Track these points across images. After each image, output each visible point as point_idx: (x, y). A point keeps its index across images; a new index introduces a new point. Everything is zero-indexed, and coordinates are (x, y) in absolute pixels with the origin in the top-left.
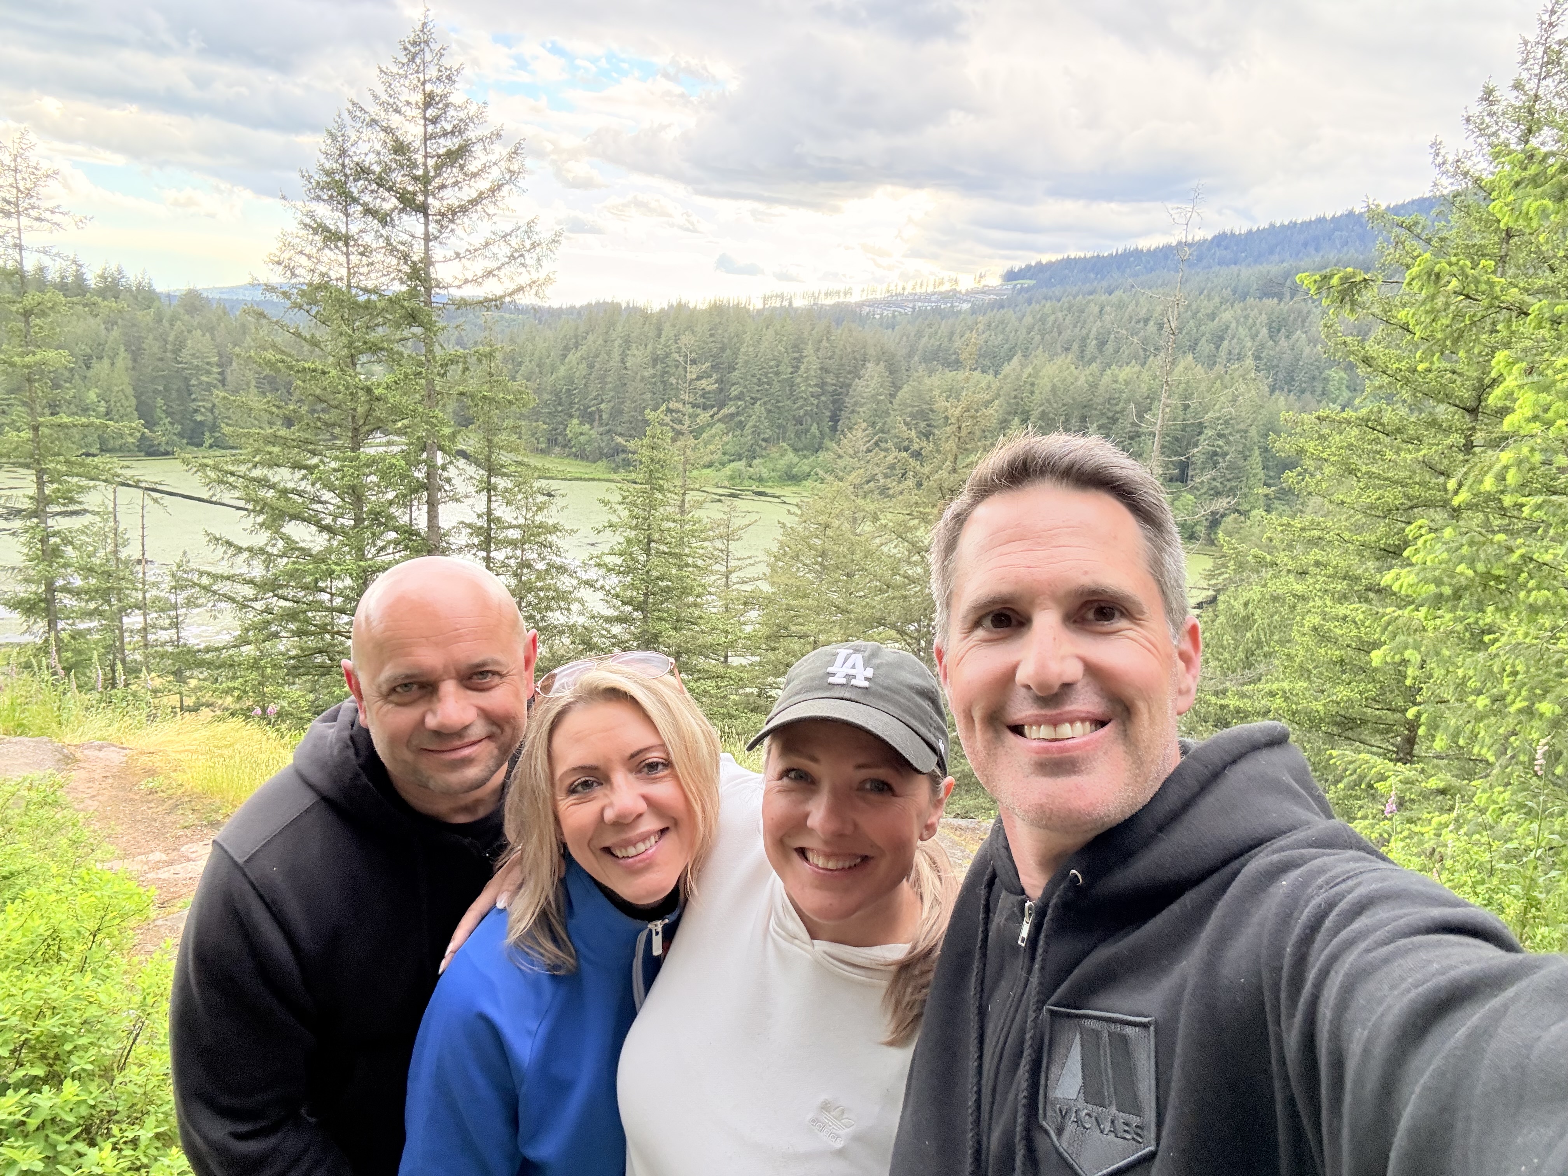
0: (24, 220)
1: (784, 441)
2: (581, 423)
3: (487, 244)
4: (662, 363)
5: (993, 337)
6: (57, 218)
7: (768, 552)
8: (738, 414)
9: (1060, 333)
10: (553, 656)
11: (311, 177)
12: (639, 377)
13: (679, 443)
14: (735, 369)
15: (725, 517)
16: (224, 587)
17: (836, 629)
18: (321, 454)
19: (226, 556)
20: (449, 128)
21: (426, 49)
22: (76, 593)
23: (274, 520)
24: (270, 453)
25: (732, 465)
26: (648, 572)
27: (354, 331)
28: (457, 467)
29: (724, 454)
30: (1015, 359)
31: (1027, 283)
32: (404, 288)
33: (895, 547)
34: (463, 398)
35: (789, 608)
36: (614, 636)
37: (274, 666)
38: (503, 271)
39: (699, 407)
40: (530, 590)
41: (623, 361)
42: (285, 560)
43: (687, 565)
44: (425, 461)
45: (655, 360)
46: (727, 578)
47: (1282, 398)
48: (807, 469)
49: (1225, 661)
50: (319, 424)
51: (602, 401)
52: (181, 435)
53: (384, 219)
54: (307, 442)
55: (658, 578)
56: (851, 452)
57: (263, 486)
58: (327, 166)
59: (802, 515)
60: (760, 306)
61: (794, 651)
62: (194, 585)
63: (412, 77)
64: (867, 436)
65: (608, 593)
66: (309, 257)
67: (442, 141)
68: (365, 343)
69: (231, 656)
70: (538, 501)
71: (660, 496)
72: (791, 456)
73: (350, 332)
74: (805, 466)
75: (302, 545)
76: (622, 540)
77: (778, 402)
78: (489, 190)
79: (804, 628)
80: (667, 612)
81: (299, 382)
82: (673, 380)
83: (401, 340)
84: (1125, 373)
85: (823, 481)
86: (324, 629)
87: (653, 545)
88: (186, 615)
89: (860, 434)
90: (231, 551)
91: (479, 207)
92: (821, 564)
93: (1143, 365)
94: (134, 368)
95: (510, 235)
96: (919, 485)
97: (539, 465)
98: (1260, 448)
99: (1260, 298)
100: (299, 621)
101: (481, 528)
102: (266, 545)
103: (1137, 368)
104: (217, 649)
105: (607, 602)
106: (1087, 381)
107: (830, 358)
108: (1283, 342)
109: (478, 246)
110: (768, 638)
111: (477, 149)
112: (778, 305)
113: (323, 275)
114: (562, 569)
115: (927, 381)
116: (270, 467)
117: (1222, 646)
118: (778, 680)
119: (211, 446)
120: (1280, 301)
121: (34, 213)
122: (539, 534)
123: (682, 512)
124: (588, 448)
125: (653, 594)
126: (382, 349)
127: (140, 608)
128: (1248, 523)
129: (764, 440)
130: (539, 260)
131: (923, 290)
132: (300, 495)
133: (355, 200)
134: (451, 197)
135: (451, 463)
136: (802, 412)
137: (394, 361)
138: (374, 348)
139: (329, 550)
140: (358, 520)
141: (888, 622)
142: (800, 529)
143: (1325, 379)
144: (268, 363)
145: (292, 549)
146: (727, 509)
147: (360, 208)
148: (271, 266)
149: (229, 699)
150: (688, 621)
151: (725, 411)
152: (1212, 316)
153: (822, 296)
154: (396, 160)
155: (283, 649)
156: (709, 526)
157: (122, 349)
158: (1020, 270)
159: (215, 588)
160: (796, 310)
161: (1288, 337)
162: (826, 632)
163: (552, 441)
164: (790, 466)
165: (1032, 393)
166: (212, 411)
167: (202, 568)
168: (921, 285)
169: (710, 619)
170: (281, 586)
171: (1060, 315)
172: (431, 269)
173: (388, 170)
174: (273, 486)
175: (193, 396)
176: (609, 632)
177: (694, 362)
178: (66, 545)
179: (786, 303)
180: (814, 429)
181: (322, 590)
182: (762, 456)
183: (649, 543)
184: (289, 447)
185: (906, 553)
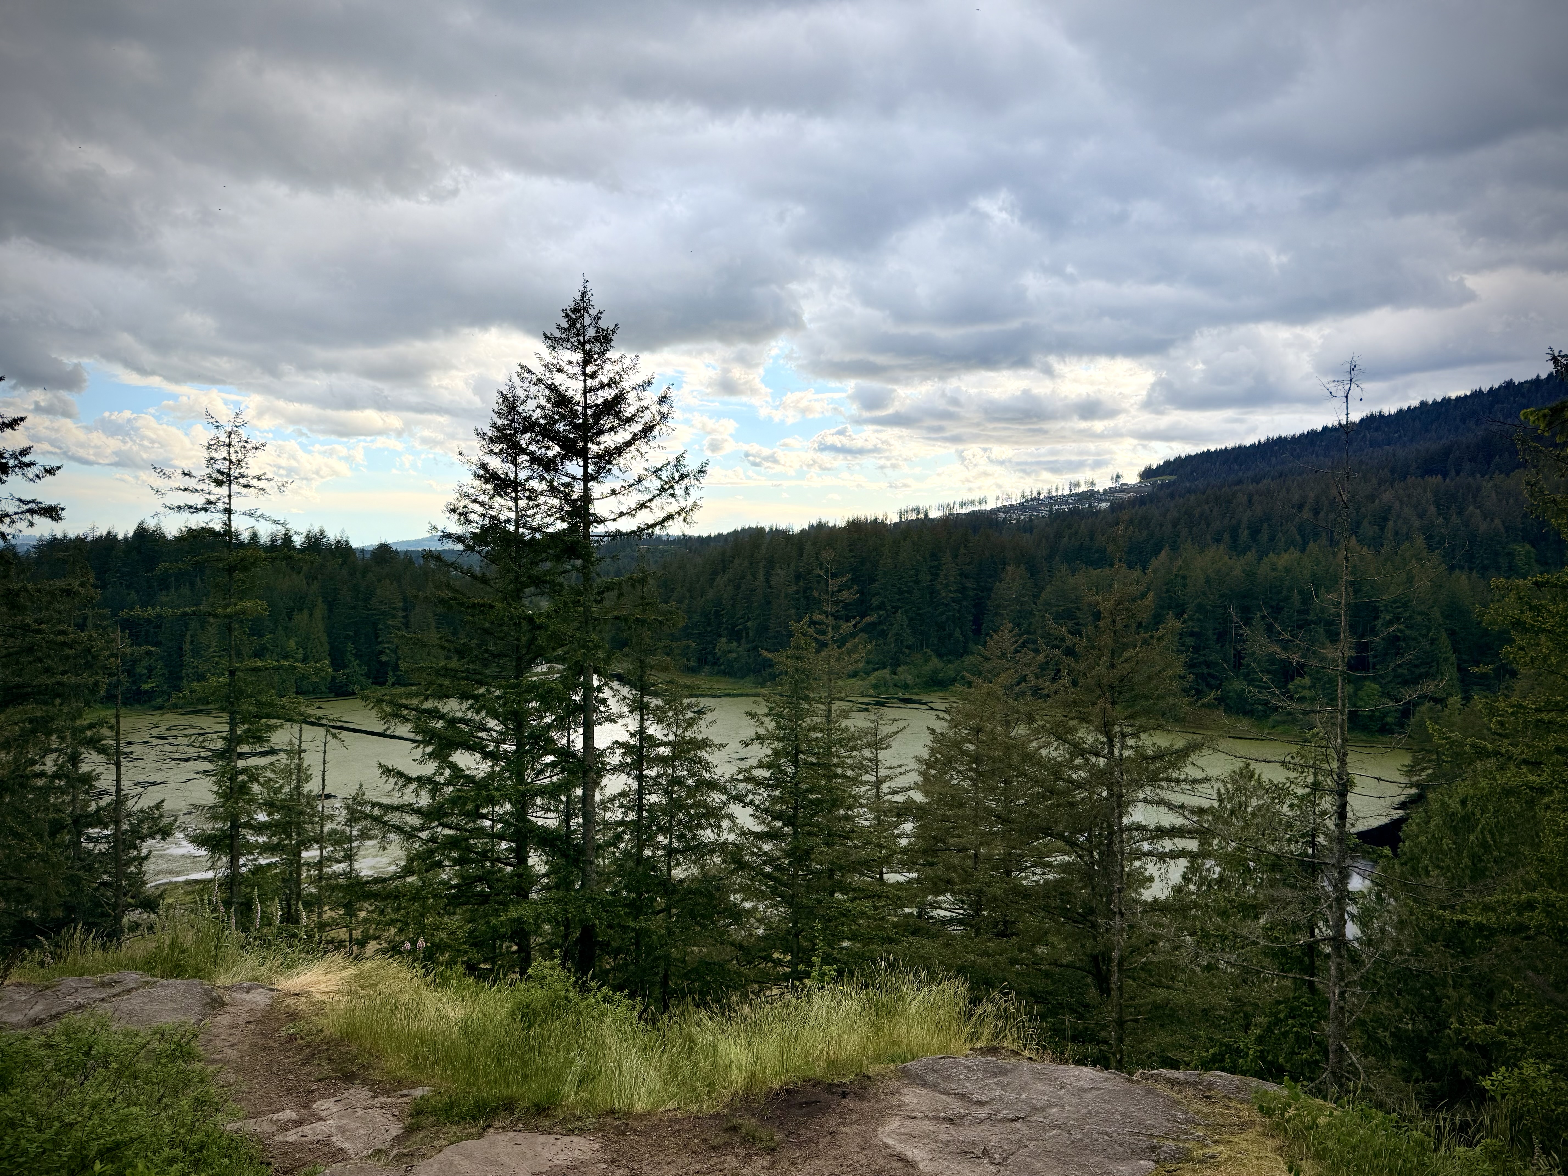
0: (235, 488)
1: (927, 647)
2: (730, 641)
3: (640, 480)
4: (805, 579)
5: (1137, 532)
6: (262, 484)
7: (919, 760)
8: (880, 623)
9: (1208, 525)
10: (704, 876)
11: (485, 434)
12: (783, 595)
13: (823, 654)
14: (875, 581)
15: (872, 725)
16: (393, 818)
17: (998, 841)
18: (487, 684)
19: (397, 787)
20: (606, 381)
21: (586, 315)
22: (260, 828)
23: (442, 749)
24: (441, 685)
25: (876, 673)
26: (796, 785)
27: (520, 567)
28: (612, 688)
29: (868, 663)
30: (1163, 554)
31: (1167, 479)
32: (565, 525)
33: (1056, 749)
34: (617, 621)
35: (945, 819)
36: (766, 854)
37: (435, 896)
38: (654, 502)
39: (841, 619)
40: (680, 808)
41: (767, 581)
42: (451, 788)
43: (836, 776)
44: (581, 684)
45: (798, 577)
46: (878, 788)
47: (1464, 577)
48: (952, 674)
49: (1448, 869)
50: (486, 655)
51: (749, 619)
52: (368, 676)
53: (548, 465)
54: (475, 672)
55: (807, 790)
56: (999, 654)
57: (434, 717)
58: (499, 423)
59: (952, 719)
60: (896, 519)
61: (954, 867)
62: (367, 816)
63: (573, 340)
64: (1014, 636)
65: (757, 807)
66: (482, 504)
67: (600, 392)
68: (529, 577)
69: (397, 887)
70: (688, 717)
71: (807, 706)
72: (935, 662)
73: (516, 568)
74: (950, 670)
75: (467, 772)
76: (769, 752)
77: (919, 609)
78: (642, 432)
79: (963, 841)
80: (817, 826)
81: (469, 618)
82: (816, 594)
83: (562, 573)
84: (1285, 559)
85: (970, 684)
86: (484, 855)
87: (801, 756)
88: (359, 847)
89: (1006, 635)
90: (401, 781)
91: (633, 448)
92: (976, 771)
93: (1303, 550)
94: (329, 618)
95: (661, 470)
96: (1075, 683)
97: (688, 683)
98: (1446, 630)
99: (1422, 477)
100: (461, 849)
101: (634, 746)
102: (434, 774)
103: (1297, 554)
104: (384, 880)
105: (757, 817)
106: (1244, 571)
107: (969, 564)
108: (1455, 519)
109: (632, 482)
110: (925, 852)
111: (631, 397)
112: (914, 517)
113: (493, 518)
114: (712, 785)
115: (1071, 580)
116: (440, 698)
117: (1442, 851)
118: (940, 898)
119: (393, 684)
120: (1445, 479)
121: (243, 481)
122: (689, 750)
123: (829, 721)
124: (736, 666)
125: (802, 807)
126: (545, 582)
127: (317, 842)
128: (1447, 711)
129: (908, 647)
130: (687, 489)
131: (1060, 493)
132: (467, 725)
133: (524, 451)
134: (609, 440)
135: (606, 684)
136: (944, 618)
137: (555, 592)
138: (538, 582)
139: (491, 776)
140: (519, 745)
141: (1055, 832)
142: (951, 734)
143: (1509, 554)
144: (442, 601)
145: (457, 777)
146: (873, 717)
147: (526, 458)
148: (448, 514)
149: (393, 931)
150: (840, 836)
151: (868, 619)
152: (1371, 498)
153: (957, 506)
154: (558, 412)
155: (444, 876)
156: (856, 735)
157: (320, 600)
158: (1159, 467)
159: (386, 819)
160: (933, 519)
161: (1459, 513)
162: (988, 844)
163: (702, 661)
164: (935, 672)
165: (1185, 586)
166: (396, 652)
167: (375, 800)
168: (1057, 489)
169: (862, 832)
170: (446, 815)
171: (1206, 507)
172: (591, 506)
173: (551, 421)
174: (442, 717)
175: (380, 639)
176: (760, 849)
177: (834, 575)
178: (252, 782)
179: (922, 516)
180: (957, 633)
181: (484, 817)
182: (906, 664)
183: (797, 755)
184: (458, 679)
185: (1067, 756)
